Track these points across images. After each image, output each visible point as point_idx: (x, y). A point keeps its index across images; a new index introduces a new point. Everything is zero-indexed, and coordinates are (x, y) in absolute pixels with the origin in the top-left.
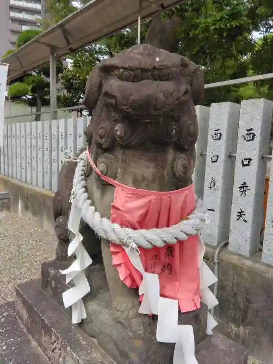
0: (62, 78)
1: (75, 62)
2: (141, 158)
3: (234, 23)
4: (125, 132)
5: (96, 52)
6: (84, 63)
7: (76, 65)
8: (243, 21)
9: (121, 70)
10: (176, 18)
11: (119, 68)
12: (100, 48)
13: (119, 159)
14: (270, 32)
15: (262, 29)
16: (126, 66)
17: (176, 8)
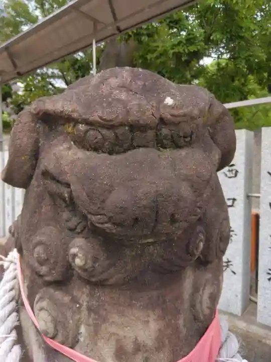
0: (12, 103)
1: (26, 87)
2: (130, 306)
3: (192, 48)
4: (95, 259)
5: (49, 77)
6: (35, 87)
7: (27, 89)
8: (200, 46)
9: (82, 127)
10: (132, 43)
11: (76, 122)
12: (52, 73)
13: (81, 305)
14: (222, 58)
15: (213, 55)
16: (95, 117)
17: (133, 32)
